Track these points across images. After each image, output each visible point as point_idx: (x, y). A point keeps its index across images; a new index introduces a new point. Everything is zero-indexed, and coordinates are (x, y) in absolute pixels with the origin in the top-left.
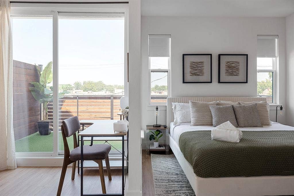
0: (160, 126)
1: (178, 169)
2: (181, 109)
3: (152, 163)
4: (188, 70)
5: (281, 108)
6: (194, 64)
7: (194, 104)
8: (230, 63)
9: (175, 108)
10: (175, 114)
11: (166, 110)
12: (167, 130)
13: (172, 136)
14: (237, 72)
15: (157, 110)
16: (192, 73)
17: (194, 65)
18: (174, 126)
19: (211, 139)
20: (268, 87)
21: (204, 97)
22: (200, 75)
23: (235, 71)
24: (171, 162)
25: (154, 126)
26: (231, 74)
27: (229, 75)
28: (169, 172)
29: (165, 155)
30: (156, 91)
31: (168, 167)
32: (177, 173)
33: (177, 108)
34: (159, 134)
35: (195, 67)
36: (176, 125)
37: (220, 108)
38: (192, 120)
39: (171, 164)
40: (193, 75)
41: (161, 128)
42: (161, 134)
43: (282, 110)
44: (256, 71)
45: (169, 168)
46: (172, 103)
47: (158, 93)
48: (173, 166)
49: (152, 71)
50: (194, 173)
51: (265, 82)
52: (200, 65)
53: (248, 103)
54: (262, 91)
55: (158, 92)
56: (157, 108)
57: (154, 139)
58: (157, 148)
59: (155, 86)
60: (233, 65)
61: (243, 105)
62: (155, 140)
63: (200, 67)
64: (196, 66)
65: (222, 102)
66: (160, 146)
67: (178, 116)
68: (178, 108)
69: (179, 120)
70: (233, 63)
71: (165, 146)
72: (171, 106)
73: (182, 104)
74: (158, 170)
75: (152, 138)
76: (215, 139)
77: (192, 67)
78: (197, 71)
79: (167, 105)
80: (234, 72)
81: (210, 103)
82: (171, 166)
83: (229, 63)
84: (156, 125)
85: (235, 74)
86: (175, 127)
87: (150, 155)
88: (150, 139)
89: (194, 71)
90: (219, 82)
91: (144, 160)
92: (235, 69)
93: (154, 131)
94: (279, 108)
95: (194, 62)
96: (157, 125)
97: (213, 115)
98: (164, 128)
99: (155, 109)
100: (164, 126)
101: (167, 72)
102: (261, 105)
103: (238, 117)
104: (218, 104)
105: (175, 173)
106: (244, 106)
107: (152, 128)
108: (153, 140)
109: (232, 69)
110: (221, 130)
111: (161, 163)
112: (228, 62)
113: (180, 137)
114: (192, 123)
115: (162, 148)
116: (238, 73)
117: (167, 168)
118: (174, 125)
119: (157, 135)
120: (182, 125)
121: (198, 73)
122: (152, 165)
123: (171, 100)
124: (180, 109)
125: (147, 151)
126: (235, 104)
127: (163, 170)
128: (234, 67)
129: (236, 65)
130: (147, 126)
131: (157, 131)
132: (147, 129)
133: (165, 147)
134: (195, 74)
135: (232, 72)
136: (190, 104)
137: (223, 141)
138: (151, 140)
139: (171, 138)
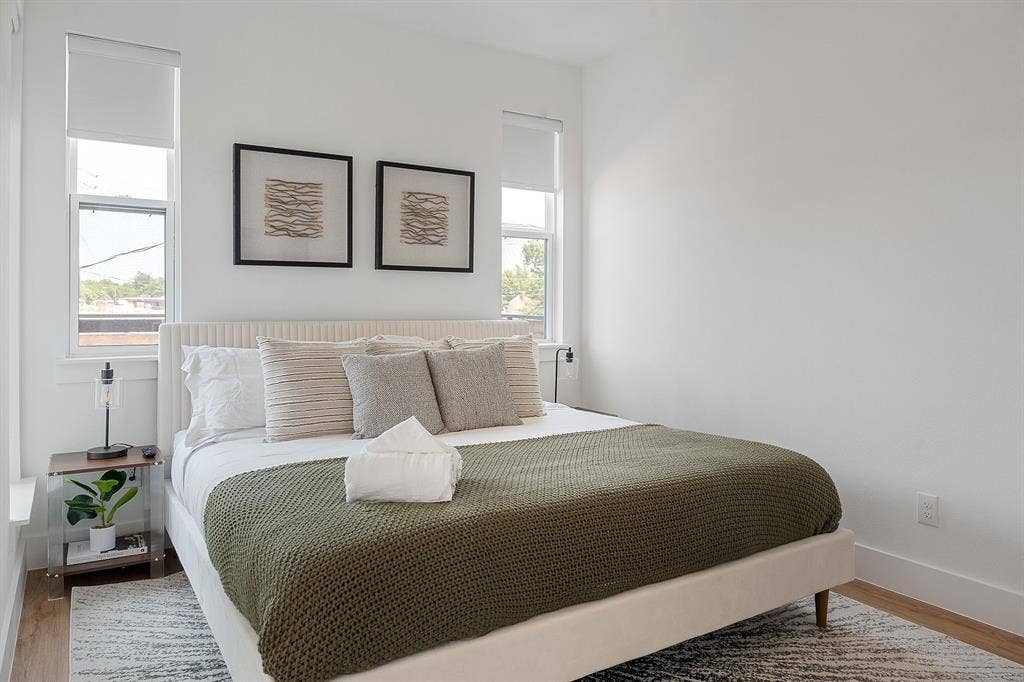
0: (122, 454)
1: (201, 641)
2: (225, 371)
3: (75, 633)
4: (256, 211)
5: (570, 356)
6: (283, 188)
7: (280, 352)
8: (418, 196)
9: (196, 368)
10: (196, 397)
11: (157, 379)
12: (156, 469)
13: (177, 492)
14: (438, 231)
15: (107, 383)
16: (272, 226)
17: (282, 191)
18: (190, 449)
19: (344, 499)
20: (522, 290)
21: (319, 320)
22: (307, 235)
23: (433, 229)
24: (175, 609)
25: (90, 457)
26: (422, 238)
27: (414, 241)
28: (155, 663)
29: (147, 581)
30: (138, 298)
31: (156, 641)
32: (197, 659)
33: (203, 370)
34: (116, 489)
35: (289, 199)
36: (197, 442)
37: (380, 365)
38: (272, 416)
39: (172, 618)
40: (281, 232)
41: (131, 460)
42: (128, 485)
43: (571, 361)
44: (498, 233)
45: (159, 646)
46: (183, 346)
47: (149, 305)
48: (180, 631)
49: (83, 205)
50: (265, 671)
51: (515, 273)
52: (304, 194)
53: (476, 341)
54: (506, 302)
55: (146, 302)
56: (108, 375)
57: (93, 515)
58: (106, 557)
59: (138, 279)
60: (428, 205)
61: (458, 349)
62: (99, 517)
63: (305, 203)
64: (292, 196)
65: (389, 339)
66: (121, 542)
67: (208, 405)
68: (208, 368)
69: (212, 422)
70: (426, 200)
71: (147, 536)
72: (181, 359)
73: (228, 350)
74: (101, 664)
75: (81, 509)
76: (359, 496)
77: (274, 201)
78: (294, 218)
79: (159, 357)
80: (430, 233)
81: (346, 344)
82: (170, 630)
83: (411, 198)
84: (103, 452)
85: (433, 238)
86: (191, 454)
87: (68, 593)
88: (73, 518)
89: (280, 218)
90: (379, 265)
91: (30, 628)
92: (435, 220)
93: (92, 479)
94: (563, 357)
95: (283, 183)
96: (107, 447)
97: (356, 393)
98: (141, 461)
99: (98, 379)
100: (144, 449)
101: (163, 212)
102: (514, 346)
103: (444, 392)
104: (373, 350)
105: (186, 663)
106: (463, 354)
107: (85, 465)
108: (84, 523)
109: (424, 222)
110: (382, 455)
111: (121, 626)
112: (411, 194)
113: (210, 504)
114: (269, 432)
115: (131, 551)
116: (444, 238)
117: (147, 644)
118: (187, 445)
119: (107, 497)
120: (224, 440)
121: (299, 228)
122: (72, 644)
123: (180, 337)
124: (216, 374)
125: (52, 576)
126: (435, 347)
127: (127, 663)
128: (430, 214)
129: (437, 207)
130: (56, 458)
131: (105, 477)
132: (51, 474)
133: (148, 545)
134: (286, 231)
135: (424, 230)
136: (262, 352)
137: (391, 503)
138: (73, 524)
139: (174, 502)
